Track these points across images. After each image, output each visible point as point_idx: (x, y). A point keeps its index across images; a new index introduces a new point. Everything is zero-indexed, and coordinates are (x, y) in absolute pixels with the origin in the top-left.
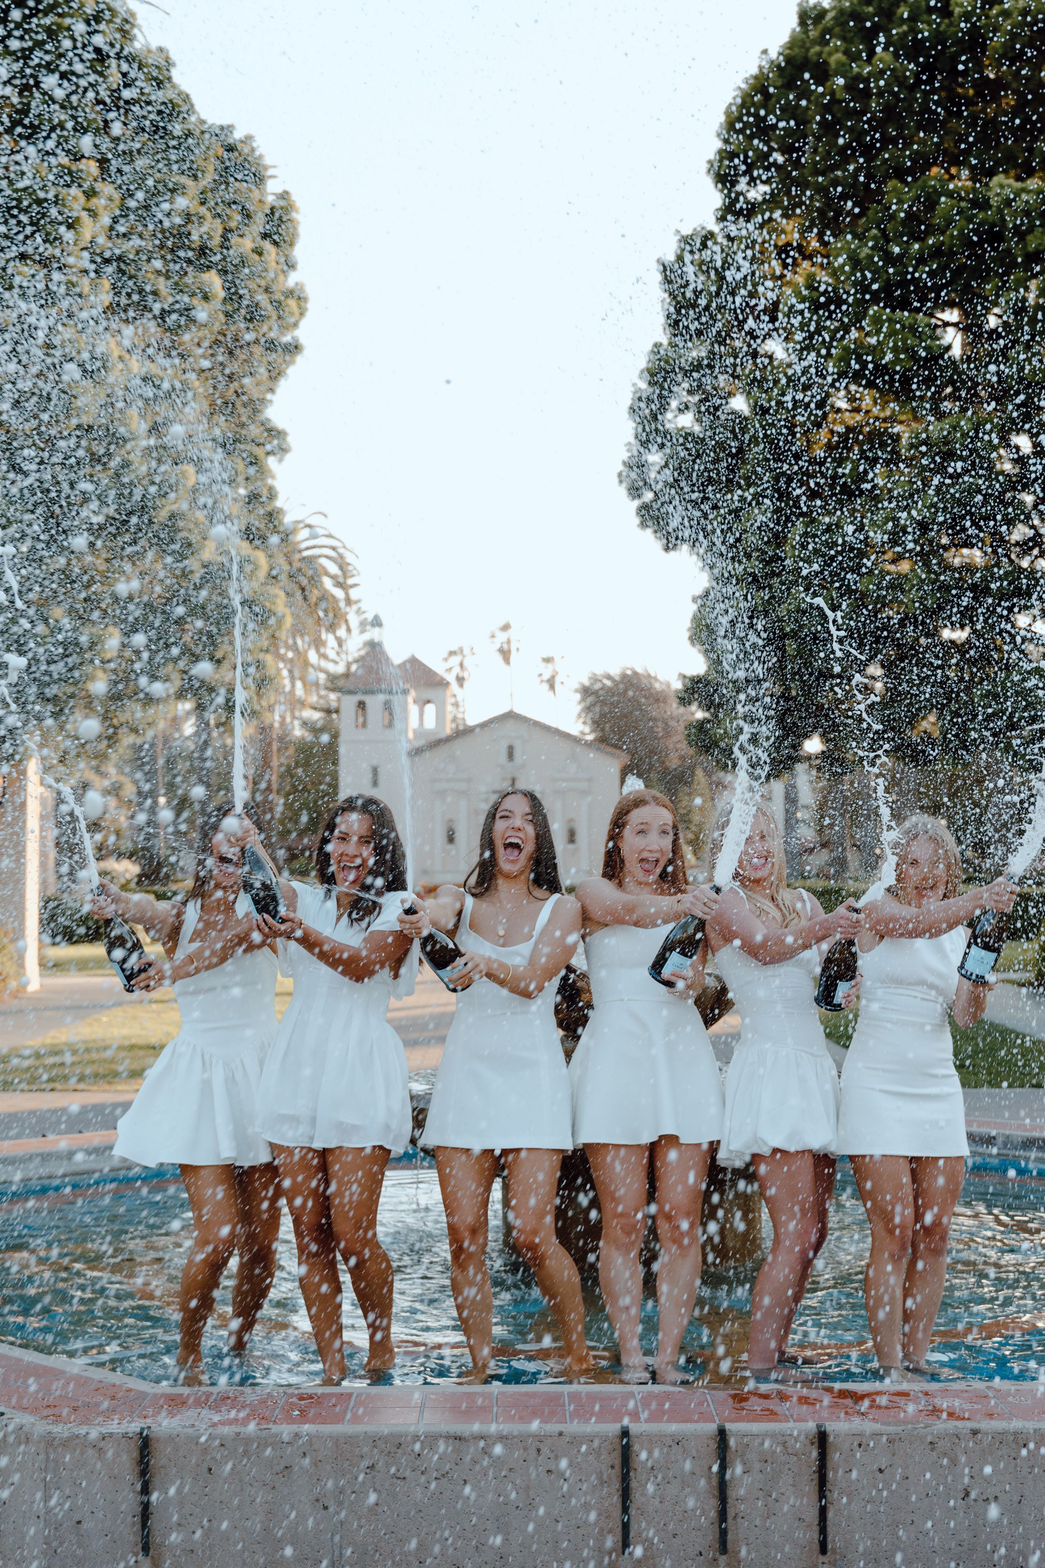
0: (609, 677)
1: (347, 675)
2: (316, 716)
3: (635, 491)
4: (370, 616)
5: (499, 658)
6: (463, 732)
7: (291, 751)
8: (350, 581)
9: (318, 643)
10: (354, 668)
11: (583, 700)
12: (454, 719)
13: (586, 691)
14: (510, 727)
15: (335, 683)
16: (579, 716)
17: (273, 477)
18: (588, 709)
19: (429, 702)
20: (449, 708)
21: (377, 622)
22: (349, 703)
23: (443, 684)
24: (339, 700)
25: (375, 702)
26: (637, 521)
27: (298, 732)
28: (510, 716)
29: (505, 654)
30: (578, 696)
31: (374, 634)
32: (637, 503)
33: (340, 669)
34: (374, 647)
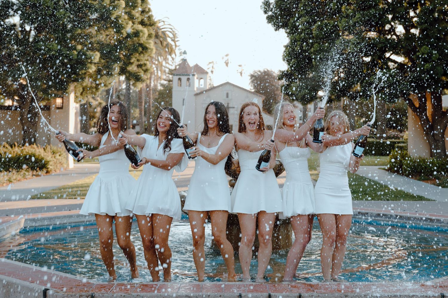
0: (260, 71)
1: (175, 69)
2: (165, 83)
3: (265, 12)
4: (183, 51)
5: (225, 64)
6: (213, 88)
7: (157, 93)
8: (176, 39)
9: (166, 59)
10: (178, 67)
11: (251, 78)
12: (210, 84)
13: (252, 76)
14: (227, 87)
15: (171, 72)
16: (250, 84)
17: (150, 5)
18: (252, 82)
19: (202, 78)
20: (208, 81)
21: (185, 53)
22: (176, 78)
23: (207, 73)
24: (172, 78)
25: (184, 79)
26: (266, 21)
27: (160, 88)
28: (227, 83)
29: (227, 64)
30: (250, 77)
31: (183, 56)
32: (266, 15)
33: (173, 68)
34: (184, 61)
